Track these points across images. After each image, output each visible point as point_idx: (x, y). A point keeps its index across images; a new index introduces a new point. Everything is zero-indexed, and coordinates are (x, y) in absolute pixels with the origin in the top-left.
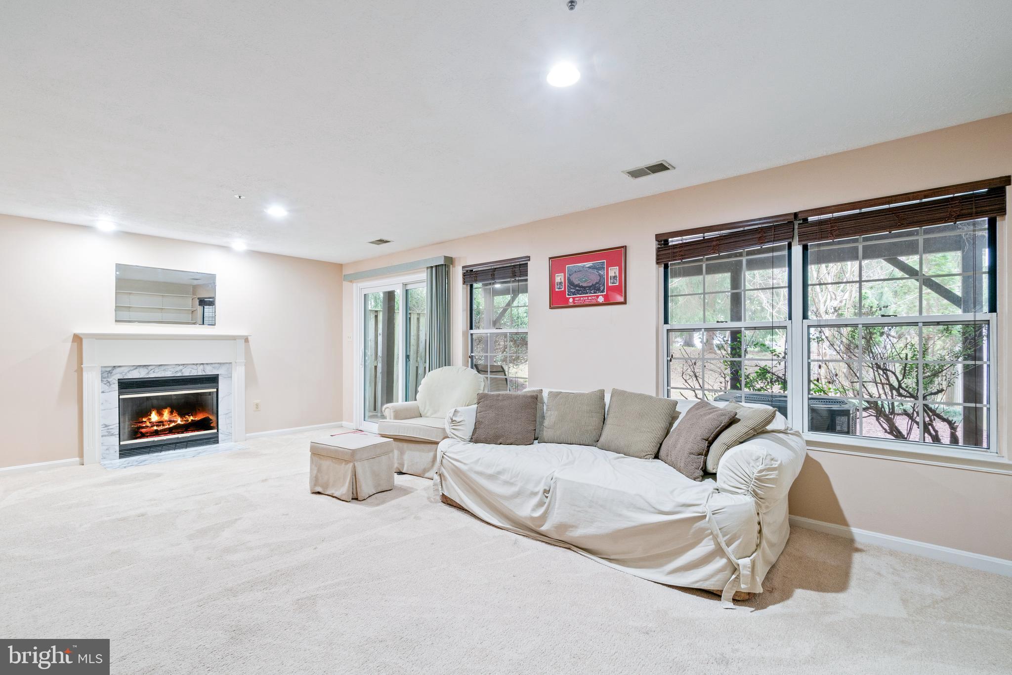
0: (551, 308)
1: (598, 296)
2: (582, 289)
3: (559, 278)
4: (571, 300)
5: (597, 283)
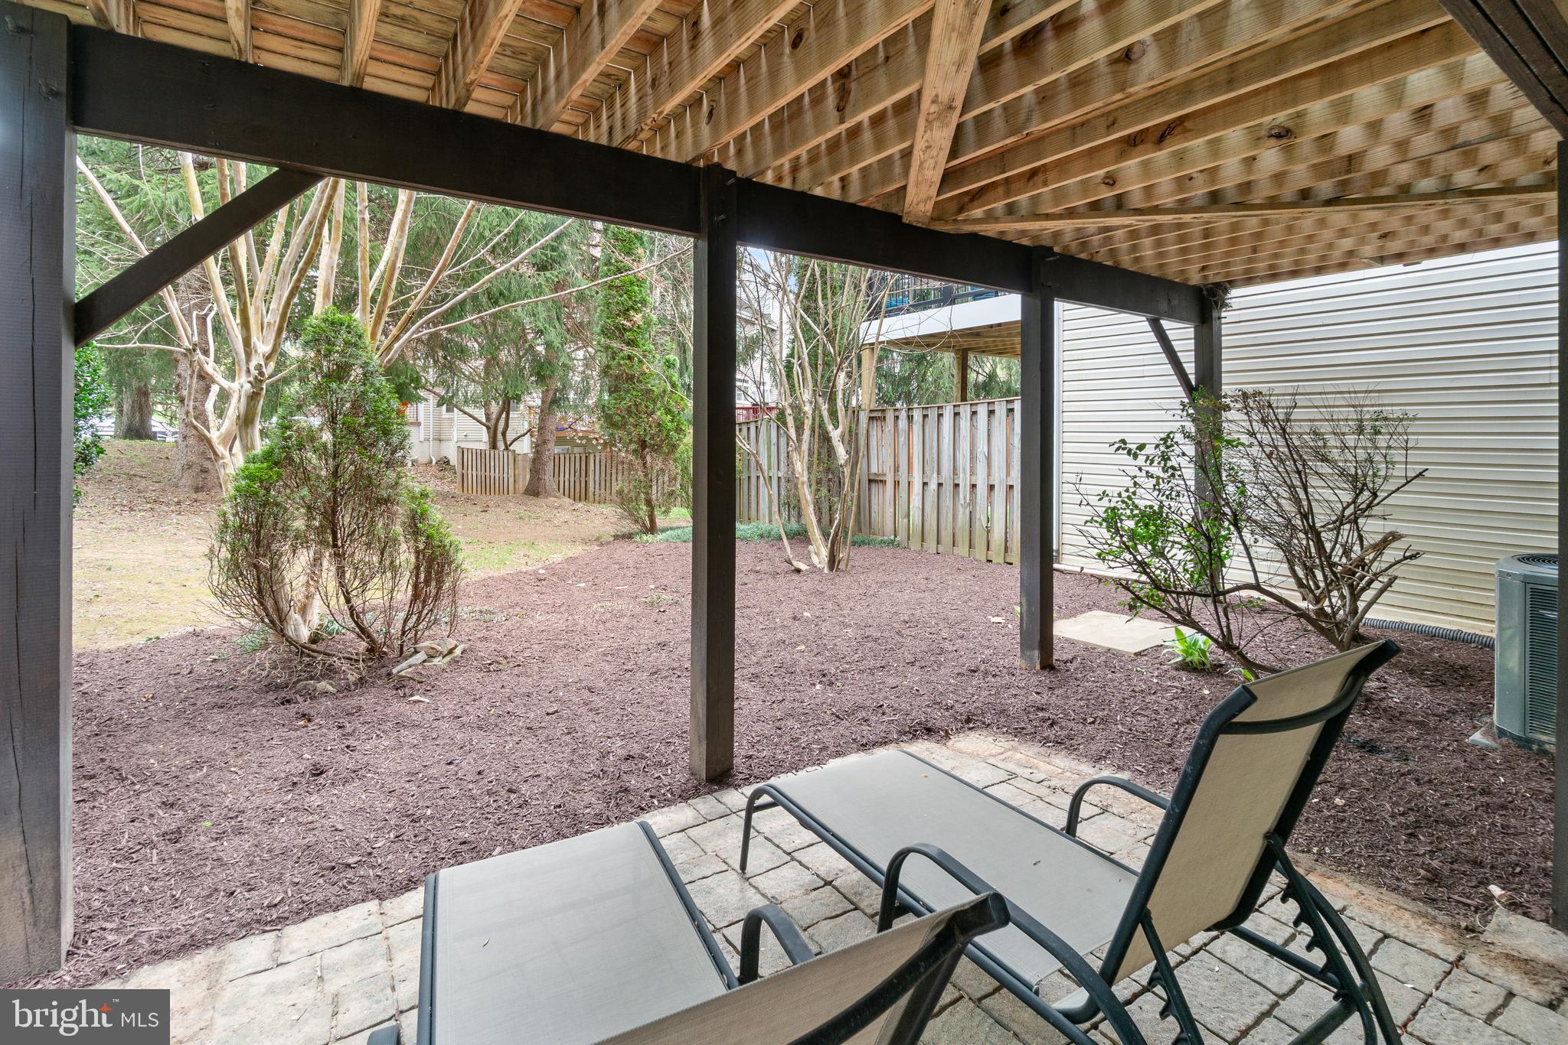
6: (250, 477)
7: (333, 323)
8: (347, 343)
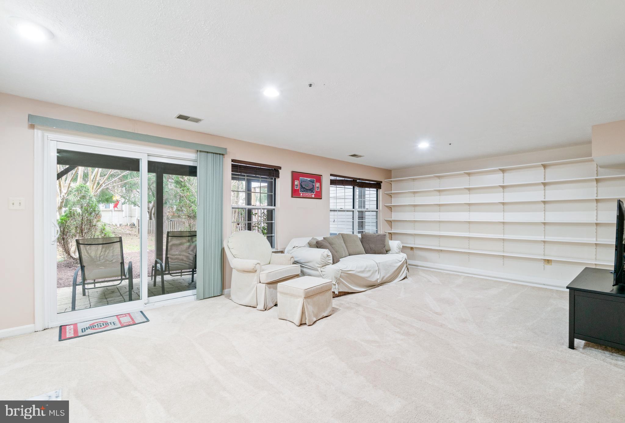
0: (292, 197)
1: (312, 194)
2: (306, 190)
3: (296, 183)
4: (302, 194)
5: (312, 188)
6: (62, 220)
7: (82, 186)
8: (85, 191)
